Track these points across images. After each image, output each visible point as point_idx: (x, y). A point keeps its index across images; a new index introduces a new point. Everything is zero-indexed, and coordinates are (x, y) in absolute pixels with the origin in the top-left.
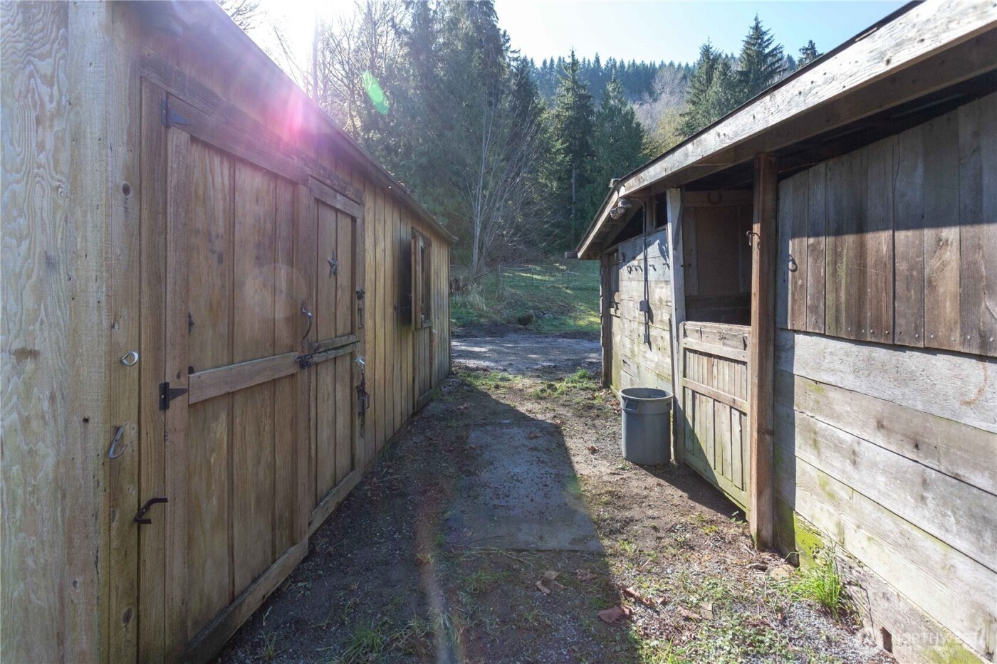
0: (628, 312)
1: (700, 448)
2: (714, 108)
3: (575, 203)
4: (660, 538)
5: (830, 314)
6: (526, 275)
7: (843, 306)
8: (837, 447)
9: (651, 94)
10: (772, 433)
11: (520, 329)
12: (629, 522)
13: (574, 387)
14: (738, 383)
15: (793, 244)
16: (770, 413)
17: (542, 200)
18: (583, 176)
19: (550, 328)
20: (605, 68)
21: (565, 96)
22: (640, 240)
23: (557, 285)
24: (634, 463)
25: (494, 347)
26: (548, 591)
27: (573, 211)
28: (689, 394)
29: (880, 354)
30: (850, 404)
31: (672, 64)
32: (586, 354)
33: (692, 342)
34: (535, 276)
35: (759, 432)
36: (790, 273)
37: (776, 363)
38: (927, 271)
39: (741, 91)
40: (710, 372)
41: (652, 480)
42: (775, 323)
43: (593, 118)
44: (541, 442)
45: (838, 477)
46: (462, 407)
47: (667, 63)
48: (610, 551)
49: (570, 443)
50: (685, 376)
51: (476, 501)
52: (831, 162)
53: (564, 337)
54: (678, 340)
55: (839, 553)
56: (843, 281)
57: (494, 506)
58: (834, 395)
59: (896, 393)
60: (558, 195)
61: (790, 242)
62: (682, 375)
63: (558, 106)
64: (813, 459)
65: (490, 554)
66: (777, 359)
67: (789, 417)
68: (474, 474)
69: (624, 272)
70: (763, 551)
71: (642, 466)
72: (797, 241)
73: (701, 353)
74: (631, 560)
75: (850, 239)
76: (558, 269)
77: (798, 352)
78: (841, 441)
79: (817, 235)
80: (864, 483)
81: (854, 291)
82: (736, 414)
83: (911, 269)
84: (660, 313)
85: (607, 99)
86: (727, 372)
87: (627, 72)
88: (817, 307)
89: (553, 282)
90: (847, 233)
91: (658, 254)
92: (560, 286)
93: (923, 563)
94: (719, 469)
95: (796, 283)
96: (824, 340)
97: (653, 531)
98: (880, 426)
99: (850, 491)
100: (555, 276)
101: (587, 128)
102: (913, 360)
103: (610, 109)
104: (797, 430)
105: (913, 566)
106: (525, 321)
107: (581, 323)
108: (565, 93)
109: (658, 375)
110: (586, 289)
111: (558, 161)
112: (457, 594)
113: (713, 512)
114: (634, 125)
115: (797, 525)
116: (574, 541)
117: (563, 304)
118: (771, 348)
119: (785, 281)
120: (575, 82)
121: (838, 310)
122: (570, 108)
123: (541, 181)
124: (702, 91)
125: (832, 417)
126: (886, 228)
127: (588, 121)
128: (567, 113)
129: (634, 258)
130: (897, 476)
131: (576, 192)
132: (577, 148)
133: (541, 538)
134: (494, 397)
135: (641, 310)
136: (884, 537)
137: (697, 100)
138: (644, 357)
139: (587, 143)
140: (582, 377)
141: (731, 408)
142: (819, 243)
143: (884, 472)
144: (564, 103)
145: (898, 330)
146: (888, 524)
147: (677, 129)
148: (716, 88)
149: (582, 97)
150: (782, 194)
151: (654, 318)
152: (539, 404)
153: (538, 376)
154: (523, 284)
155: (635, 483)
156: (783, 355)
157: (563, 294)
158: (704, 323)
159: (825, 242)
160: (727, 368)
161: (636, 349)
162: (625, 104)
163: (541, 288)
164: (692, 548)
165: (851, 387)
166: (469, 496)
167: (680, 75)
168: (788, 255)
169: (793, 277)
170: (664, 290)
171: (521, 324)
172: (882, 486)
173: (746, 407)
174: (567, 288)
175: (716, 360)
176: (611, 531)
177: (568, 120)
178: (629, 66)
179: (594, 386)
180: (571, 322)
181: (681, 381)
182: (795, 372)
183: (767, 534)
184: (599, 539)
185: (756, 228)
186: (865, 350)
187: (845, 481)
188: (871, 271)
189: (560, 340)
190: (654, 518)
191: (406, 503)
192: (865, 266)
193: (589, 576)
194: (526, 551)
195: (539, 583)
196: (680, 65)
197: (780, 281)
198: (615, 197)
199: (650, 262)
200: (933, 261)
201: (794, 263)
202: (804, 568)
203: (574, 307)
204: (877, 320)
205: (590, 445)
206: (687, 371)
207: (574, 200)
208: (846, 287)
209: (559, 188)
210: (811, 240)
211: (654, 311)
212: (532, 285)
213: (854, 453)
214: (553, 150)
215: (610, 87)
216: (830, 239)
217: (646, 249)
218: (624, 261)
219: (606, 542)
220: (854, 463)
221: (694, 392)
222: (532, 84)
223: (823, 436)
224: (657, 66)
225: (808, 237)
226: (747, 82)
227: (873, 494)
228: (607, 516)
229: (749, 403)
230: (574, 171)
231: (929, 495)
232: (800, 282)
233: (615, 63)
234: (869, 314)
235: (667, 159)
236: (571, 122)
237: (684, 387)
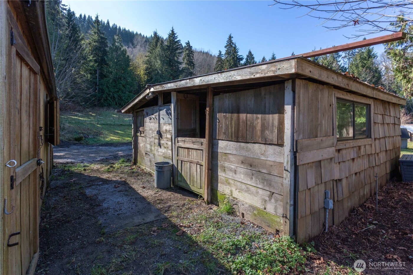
0: (149, 135)
1: (184, 179)
2: (158, 56)
3: (98, 85)
4: (181, 209)
5: (230, 134)
6: (74, 117)
7: (233, 133)
8: (231, 170)
9: (133, 44)
10: (211, 170)
11: (77, 144)
12: (170, 206)
13: (122, 166)
14: (199, 156)
15: (219, 115)
16: (210, 164)
17: (82, 82)
18: (103, 74)
19: (93, 142)
20: (112, 28)
21: (93, 35)
22: (156, 108)
23: (92, 123)
24: (160, 189)
25: (67, 152)
26: (156, 234)
27: (98, 89)
28: (180, 162)
29: (243, 144)
30: (234, 158)
31: (140, 34)
32: (117, 152)
33: (181, 144)
34: (80, 118)
35: (208, 170)
36: (217, 123)
37: (212, 149)
38: (254, 124)
39: (167, 52)
40: (188, 154)
41: (169, 193)
42: (212, 137)
43: (107, 49)
44: (121, 188)
45: (231, 178)
46: (72, 181)
47: (139, 33)
48: (169, 217)
49: (133, 186)
50: (178, 156)
51: (108, 215)
52: (230, 94)
53: (102, 146)
54: (175, 144)
55: (231, 198)
56: (233, 126)
57: (118, 214)
58: (230, 156)
59: (246, 154)
60: (91, 81)
61: (218, 114)
62: (177, 156)
63: (90, 39)
64: (224, 175)
65: (127, 230)
66: (213, 148)
67: (216, 164)
68: (100, 205)
69: (147, 119)
70: (209, 205)
71: (163, 189)
72: (220, 114)
73: (185, 148)
74: (176, 217)
75: (235, 115)
76: (91, 115)
77: (219, 145)
78: (232, 168)
79: (226, 113)
80: (238, 178)
81: (236, 129)
82: (198, 166)
83: (251, 123)
84: (166, 135)
85: (114, 42)
86: (195, 153)
87: (122, 32)
88: (226, 133)
89: (90, 121)
90: (235, 113)
91: (165, 113)
92: (94, 123)
93: (251, 193)
94: (192, 184)
95: (219, 126)
96: (227, 142)
97: (178, 208)
98: (242, 162)
99: (234, 181)
100: (90, 118)
101: (105, 53)
102: (250, 145)
103: (116, 47)
104: (219, 167)
105: (249, 195)
106: (79, 140)
107: (107, 139)
108: (94, 34)
109: (164, 157)
110: (107, 125)
111: (91, 65)
112: (123, 246)
113: (191, 198)
114: (126, 56)
115: (219, 194)
116: (155, 217)
117: (96, 131)
118: (211, 145)
119: (216, 125)
120: (98, 30)
121: (232, 133)
122: (96, 41)
123: (81, 73)
124: (154, 49)
125: (229, 162)
126: (245, 113)
127: (105, 50)
128: (95, 44)
129: (153, 114)
130: (246, 174)
131: (99, 80)
132: (100, 61)
133: (143, 219)
134: (86, 174)
135: (157, 134)
136: (242, 190)
137: (152, 52)
138: (157, 151)
139: (105, 60)
140: (123, 161)
141: (197, 164)
142: (227, 115)
143: (243, 174)
144: (93, 38)
145: (247, 138)
146: (244, 187)
147: (144, 62)
148: (158, 49)
149: (102, 38)
150: (215, 100)
151: (163, 137)
152: (110, 174)
153: (102, 163)
154: (74, 122)
155: (164, 195)
156: (214, 146)
157: (96, 127)
158: (186, 138)
159: (229, 115)
160: (195, 152)
161: (153, 148)
162: (122, 46)
163: (84, 124)
164: (191, 209)
165: (235, 154)
166: (104, 214)
167: (144, 40)
168: (217, 118)
169: (219, 124)
170: (168, 127)
171: (77, 141)
172: (242, 178)
173: (203, 163)
174: (97, 124)
175: (191, 150)
176: (165, 211)
177: (95, 47)
178: (123, 30)
179: (130, 165)
180: (102, 139)
181: (176, 158)
182: (218, 151)
183: (209, 199)
184: (163, 214)
185: (208, 109)
186: (239, 144)
187: (233, 179)
188: (241, 124)
189: (101, 147)
190: (176, 204)
191: (73, 224)
192: (239, 122)
193: (167, 225)
194: (140, 225)
195: (152, 233)
196: (144, 36)
197: (214, 125)
198: (148, 91)
199: (161, 116)
200: (256, 122)
201: (219, 120)
202: (220, 206)
203: (102, 132)
204: (242, 136)
205: (142, 186)
206: (179, 154)
207: (98, 84)
208: (234, 127)
209: (91, 78)
210: (224, 114)
211: (163, 134)
212: (79, 122)
213: (235, 171)
214: (88, 59)
215: (116, 37)
216: (230, 114)
217: (159, 111)
218: (147, 115)
219: (166, 215)
220: (235, 173)
221: (182, 161)
222: (76, 25)
223: (227, 168)
224: (135, 33)
225: (223, 113)
226: (169, 50)
227: (240, 180)
228: (161, 207)
229: (204, 162)
230: (98, 71)
231: (253, 177)
232: (221, 126)
233: (117, 27)
234: (240, 135)
235: (177, 82)
236: (97, 48)
237: (177, 160)
